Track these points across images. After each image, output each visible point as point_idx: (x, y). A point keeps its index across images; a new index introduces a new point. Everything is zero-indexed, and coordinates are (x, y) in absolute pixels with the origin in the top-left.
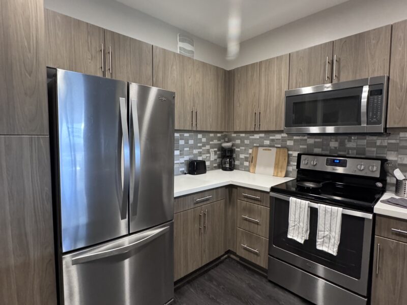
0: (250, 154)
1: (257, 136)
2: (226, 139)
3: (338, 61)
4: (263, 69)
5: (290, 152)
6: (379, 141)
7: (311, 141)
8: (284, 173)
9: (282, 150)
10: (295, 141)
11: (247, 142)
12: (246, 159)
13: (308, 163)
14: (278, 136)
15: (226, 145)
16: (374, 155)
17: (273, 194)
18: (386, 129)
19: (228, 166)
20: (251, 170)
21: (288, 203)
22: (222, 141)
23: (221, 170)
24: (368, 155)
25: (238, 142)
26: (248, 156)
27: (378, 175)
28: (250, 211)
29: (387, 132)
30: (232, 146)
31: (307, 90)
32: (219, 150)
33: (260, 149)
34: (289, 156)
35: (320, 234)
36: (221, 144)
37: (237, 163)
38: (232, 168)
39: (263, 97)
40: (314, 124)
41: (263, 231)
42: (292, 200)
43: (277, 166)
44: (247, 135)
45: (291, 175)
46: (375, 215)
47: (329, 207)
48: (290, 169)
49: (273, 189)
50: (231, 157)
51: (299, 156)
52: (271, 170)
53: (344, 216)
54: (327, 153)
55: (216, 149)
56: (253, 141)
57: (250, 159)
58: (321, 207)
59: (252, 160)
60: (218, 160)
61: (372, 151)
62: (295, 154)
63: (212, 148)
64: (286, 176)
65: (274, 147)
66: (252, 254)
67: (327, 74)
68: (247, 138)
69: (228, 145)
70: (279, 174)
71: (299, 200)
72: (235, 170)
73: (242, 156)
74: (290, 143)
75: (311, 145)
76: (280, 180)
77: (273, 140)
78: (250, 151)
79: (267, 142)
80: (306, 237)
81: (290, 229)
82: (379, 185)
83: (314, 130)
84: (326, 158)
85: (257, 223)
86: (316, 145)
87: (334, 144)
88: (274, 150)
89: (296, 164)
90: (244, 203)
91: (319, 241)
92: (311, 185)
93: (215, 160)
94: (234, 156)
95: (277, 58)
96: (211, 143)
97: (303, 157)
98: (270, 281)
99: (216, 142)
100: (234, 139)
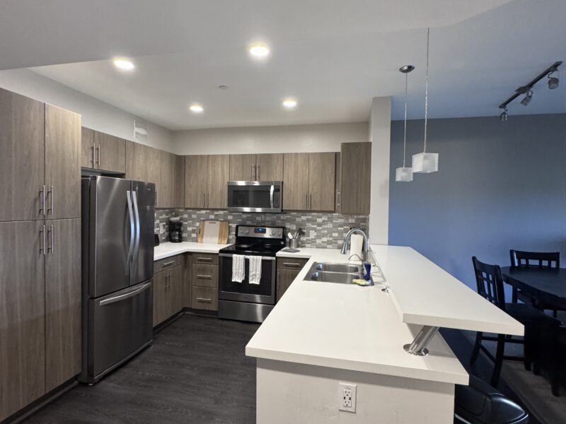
0: (197, 227)
1: (204, 212)
2: (174, 214)
3: (259, 167)
4: (210, 162)
5: (230, 225)
6: (282, 217)
7: (244, 216)
8: (226, 241)
9: (224, 223)
10: (234, 216)
11: (194, 216)
12: (193, 231)
13: (243, 232)
14: (221, 212)
15: (174, 219)
16: (280, 225)
17: (221, 255)
18: (282, 210)
19: (177, 238)
20: (199, 240)
21: (231, 258)
22: (170, 215)
23: (169, 243)
24: (277, 225)
25: (186, 216)
26: (195, 228)
27: (281, 237)
28: (204, 271)
29: (283, 212)
30: (181, 219)
31: (241, 183)
32: (167, 224)
33: (207, 223)
34: (230, 227)
35: (251, 274)
36: (169, 218)
37: (184, 235)
38: (180, 240)
39: (210, 183)
40: (247, 206)
41: (214, 284)
42: (234, 256)
43: (221, 236)
44: (195, 211)
45: (231, 242)
46: (277, 258)
47: (255, 257)
48: (231, 237)
49: (221, 251)
50: (179, 230)
51: (237, 227)
52: (216, 239)
53: (263, 261)
54: (255, 224)
55: (164, 223)
56: (199, 216)
57: (197, 231)
58: (251, 257)
59: (200, 232)
60: (167, 234)
61: (279, 223)
62: (234, 226)
63: (160, 222)
64: (228, 243)
65: (217, 220)
66: (206, 304)
67: (253, 174)
68: (194, 214)
69: (177, 219)
70: (223, 242)
71: (238, 256)
72: (183, 242)
73: (190, 229)
74: (230, 217)
75: (245, 219)
76: (224, 246)
77: (216, 215)
78: (198, 224)
79: (212, 217)
80: (243, 278)
81: (234, 275)
82: (282, 243)
83: (247, 209)
84: (254, 228)
85: (209, 278)
86: (248, 219)
87: (258, 218)
88: (218, 223)
89: (234, 233)
90: (199, 265)
91: (250, 278)
92: (245, 246)
93: (164, 233)
94: (182, 229)
95: (221, 155)
96: (160, 217)
97: (239, 228)
98: (220, 319)
99: (164, 216)
100: (182, 214)
